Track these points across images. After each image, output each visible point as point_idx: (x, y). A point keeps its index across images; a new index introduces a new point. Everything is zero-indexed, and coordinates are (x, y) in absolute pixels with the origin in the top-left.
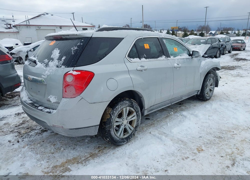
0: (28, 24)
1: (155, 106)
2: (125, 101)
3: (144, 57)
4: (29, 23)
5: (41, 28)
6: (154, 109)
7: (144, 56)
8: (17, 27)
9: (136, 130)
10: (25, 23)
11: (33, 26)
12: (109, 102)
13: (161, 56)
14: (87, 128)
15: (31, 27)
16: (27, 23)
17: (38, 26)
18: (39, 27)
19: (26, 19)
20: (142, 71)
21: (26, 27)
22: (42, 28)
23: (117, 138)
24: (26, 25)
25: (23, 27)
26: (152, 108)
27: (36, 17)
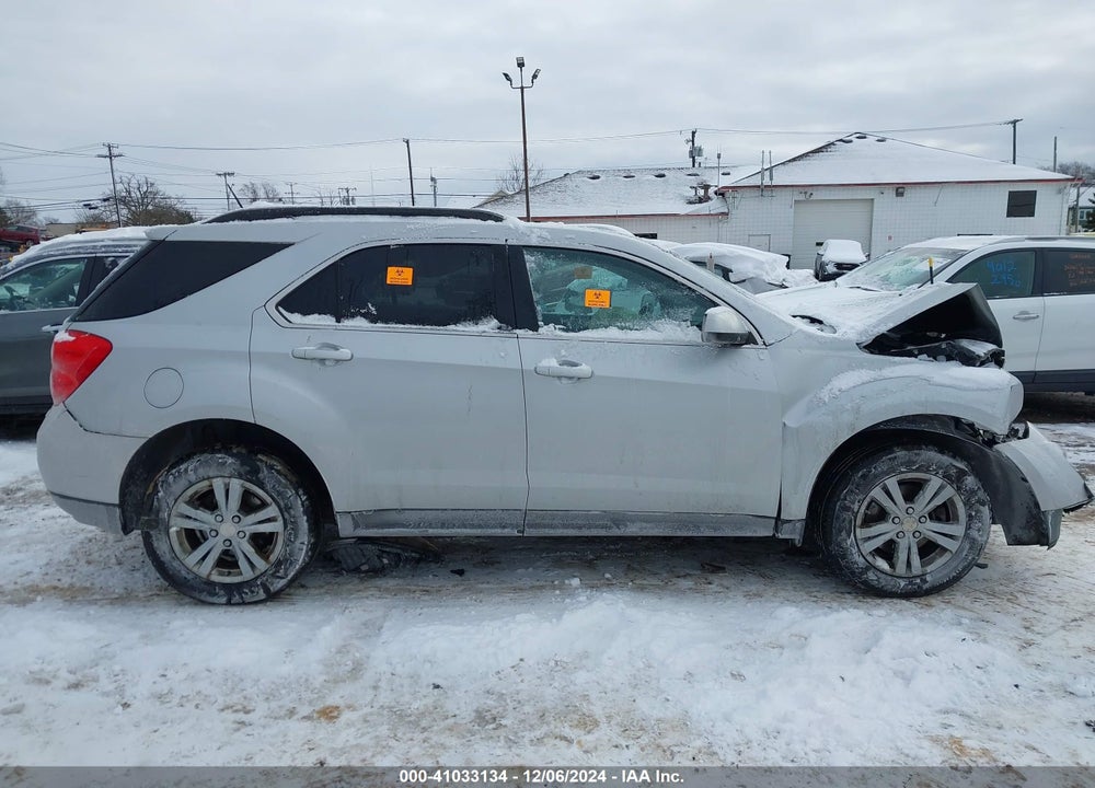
0: (767, 181)
1: (414, 516)
2: (219, 456)
3: (367, 316)
4: (771, 179)
5: (813, 197)
6: (403, 526)
7: (363, 311)
8: (727, 195)
9: (275, 572)
10: (757, 181)
11: (784, 189)
12: (144, 441)
13: (475, 317)
14: (77, 502)
15: (776, 192)
16: (763, 179)
17: (806, 189)
18: (806, 193)
19: (763, 162)
20: (322, 361)
21: (758, 193)
22: (817, 195)
23: (183, 572)
24: (759, 187)
25: (748, 193)
26: (393, 516)
27: (813, 152)
